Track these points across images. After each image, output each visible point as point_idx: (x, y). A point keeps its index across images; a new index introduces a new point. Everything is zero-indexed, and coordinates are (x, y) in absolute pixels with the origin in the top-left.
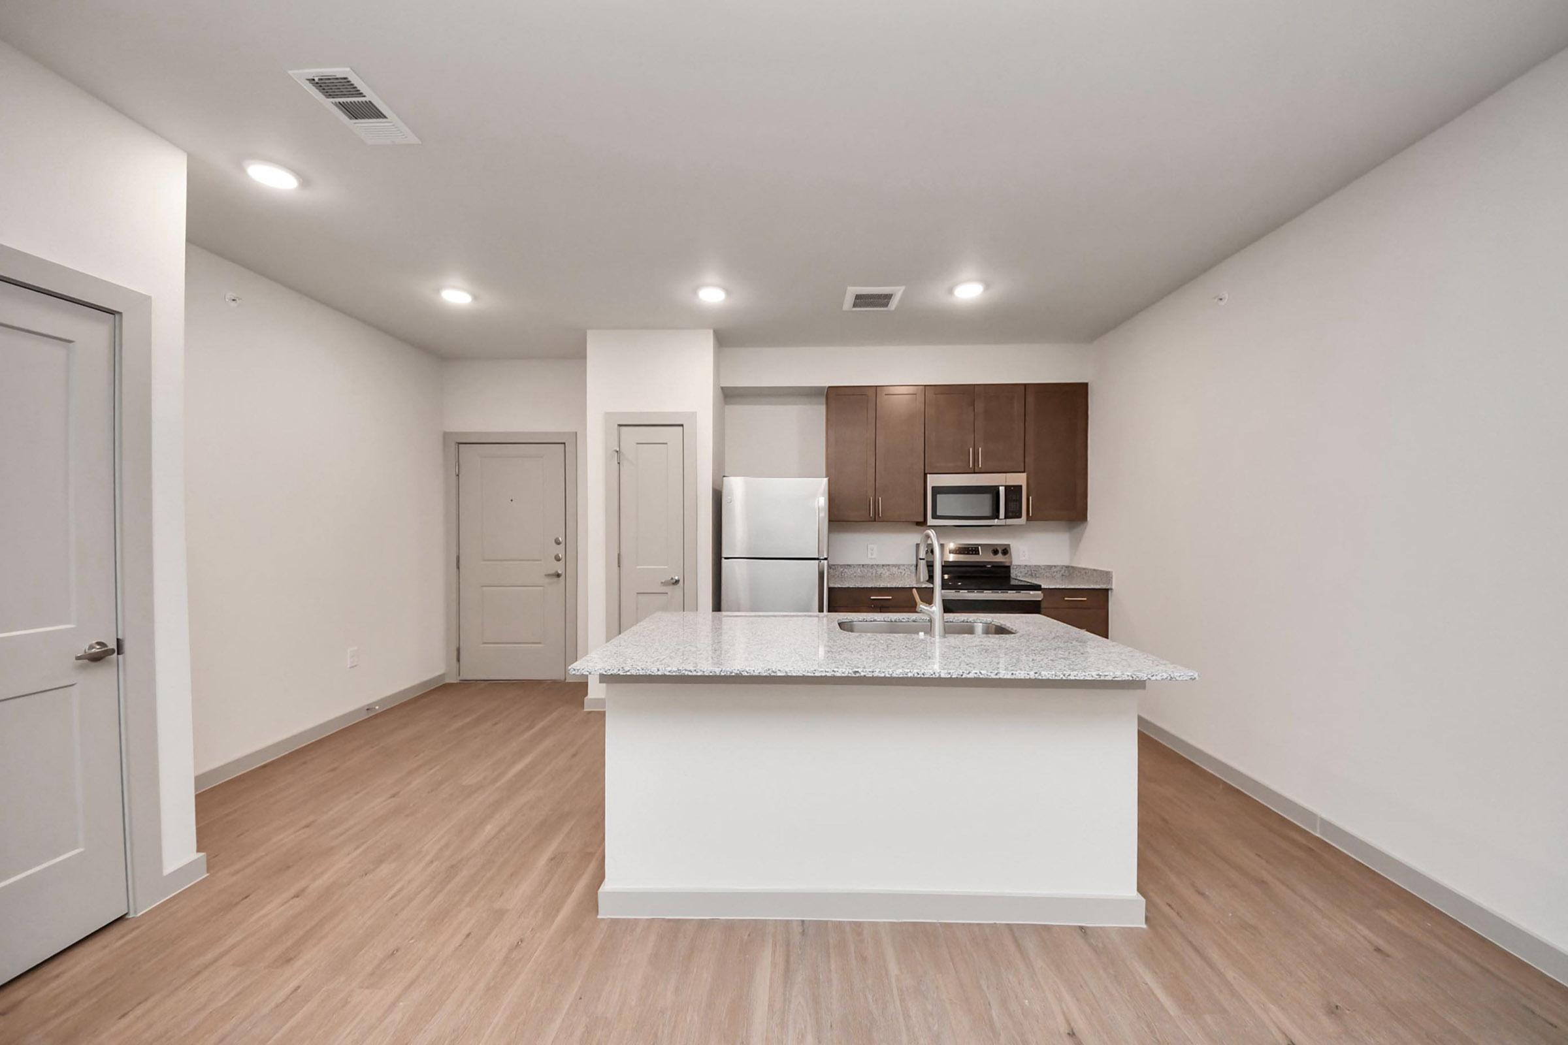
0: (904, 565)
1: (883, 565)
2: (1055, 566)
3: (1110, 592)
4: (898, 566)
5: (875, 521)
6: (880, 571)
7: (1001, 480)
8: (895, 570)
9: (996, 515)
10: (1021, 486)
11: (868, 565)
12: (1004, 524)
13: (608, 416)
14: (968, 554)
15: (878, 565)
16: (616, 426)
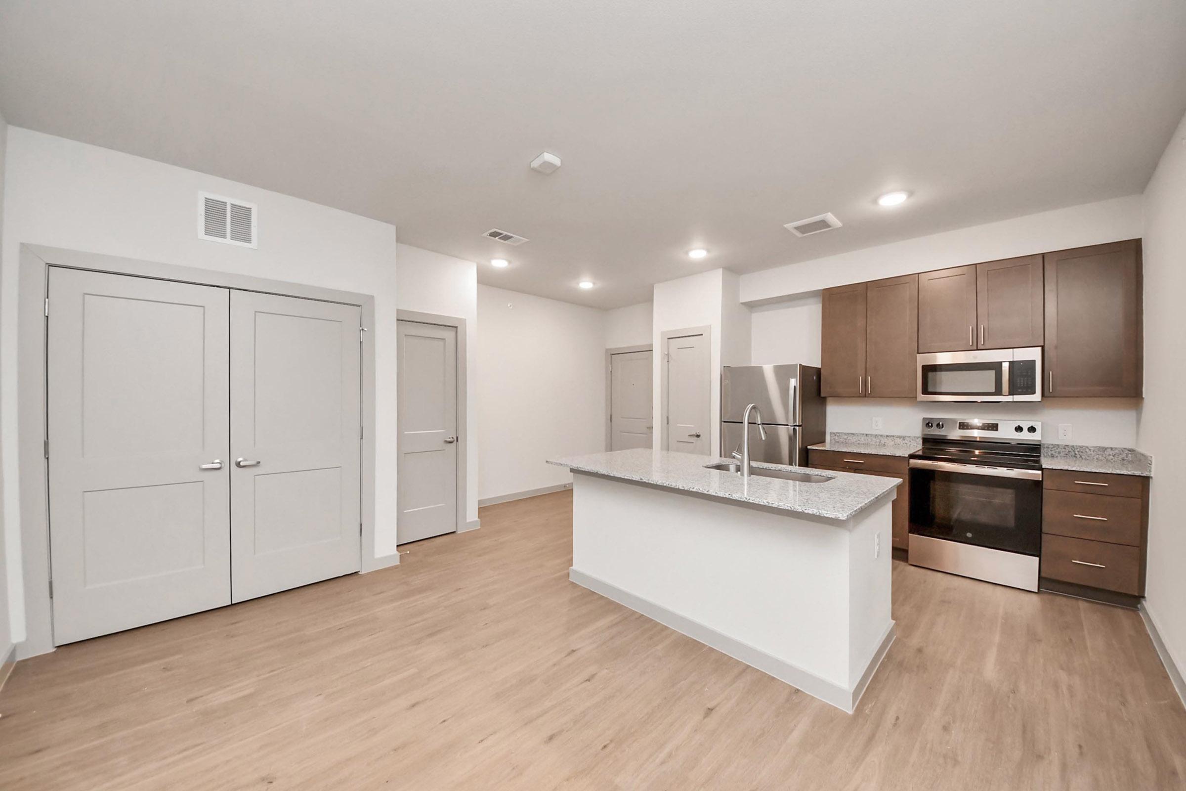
0: (909, 437)
1: (887, 436)
2: (1112, 449)
3: (1151, 479)
4: (904, 438)
5: (866, 397)
6: (884, 440)
7: (1004, 357)
8: (899, 441)
9: (998, 392)
10: (1034, 361)
11: (871, 435)
12: (1011, 400)
13: (663, 333)
14: (988, 430)
15: (881, 436)
16: (667, 339)
